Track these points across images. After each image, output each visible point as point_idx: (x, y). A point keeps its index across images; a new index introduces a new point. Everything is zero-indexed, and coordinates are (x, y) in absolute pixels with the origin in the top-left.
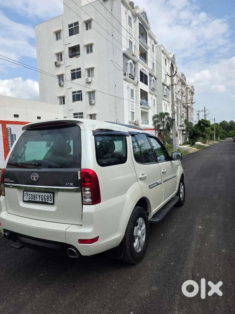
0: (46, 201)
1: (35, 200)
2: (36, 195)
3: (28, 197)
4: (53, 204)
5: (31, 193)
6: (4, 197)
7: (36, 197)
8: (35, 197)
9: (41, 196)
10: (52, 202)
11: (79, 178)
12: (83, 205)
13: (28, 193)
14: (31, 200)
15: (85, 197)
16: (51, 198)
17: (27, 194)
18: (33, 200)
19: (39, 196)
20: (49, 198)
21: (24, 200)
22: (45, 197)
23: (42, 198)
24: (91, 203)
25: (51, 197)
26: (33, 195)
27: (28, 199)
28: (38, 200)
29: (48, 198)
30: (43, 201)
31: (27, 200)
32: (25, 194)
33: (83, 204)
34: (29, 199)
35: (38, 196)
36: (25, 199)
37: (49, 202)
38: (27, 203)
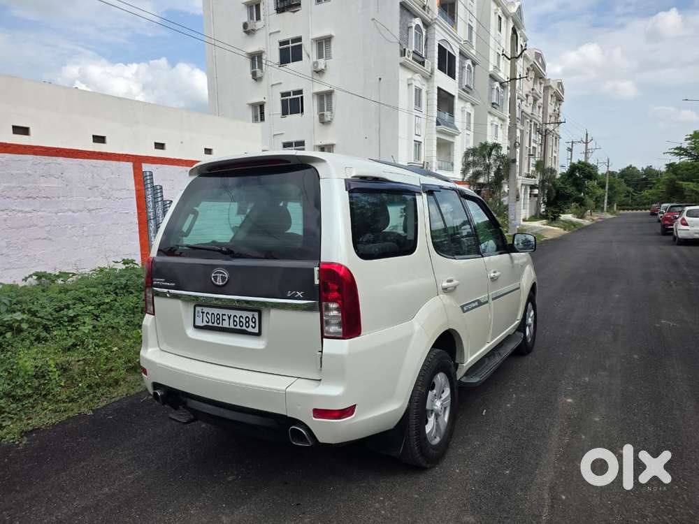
0: (244, 328)
1: (220, 325)
2: (223, 315)
3: (205, 319)
4: (259, 334)
5: (211, 310)
6: (152, 316)
7: (223, 320)
8: (221, 320)
9: (232, 317)
10: (256, 330)
11: (317, 282)
12: (324, 340)
13: (206, 310)
14: (210, 324)
15: (328, 323)
16: (255, 323)
17: (203, 313)
18: (216, 324)
19: (229, 318)
20: (250, 322)
21: (197, 324)
22: (241, 319)
23: (234, 321)
24: (341, 336)
25: (254, 320)
26: (216, 315)
27: (205, 323)
28: (226, 324)
29: (248, 322)
30: (238, 327)
31: (202, 325)
32: (198, 312)
33: (323, 337)
34: (208, 323)
35: (226, 317)
36: (199, 323)
37: (250, 330)
38: (202, 330)
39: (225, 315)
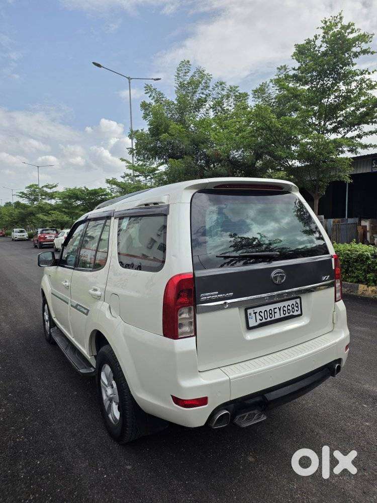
0: (291, 313)
1: (273, 318)
2: (274, 309)
3: (259, 317)
4: (301, 315)
5: (263, 309)
7: (275, 313)
8: (273, 313)
9: (282, 308)
10: (299, 312)
11: (334, 267)
12: (336, 303)
13: (257, 310)
14: (264, 321)
16: (298, 307)
17: (255, 313)
18: (269, 319)
19: (280, 309)
20: (291, 309)
21: (251, 325)
22: (289, 308)
23: (284, 311)
24: (340, 298)
25: (297, 305)
26: (268, 311)
27: (259, 322)
28: (277, 316)
29: (293, 308)
30: (287, 315)
31: (256, 324)
32: (250, 314)
34: (261, 320)
35: (277, 310)
36: (252, 323)
38: (259, 328)
39: (276, 308)
